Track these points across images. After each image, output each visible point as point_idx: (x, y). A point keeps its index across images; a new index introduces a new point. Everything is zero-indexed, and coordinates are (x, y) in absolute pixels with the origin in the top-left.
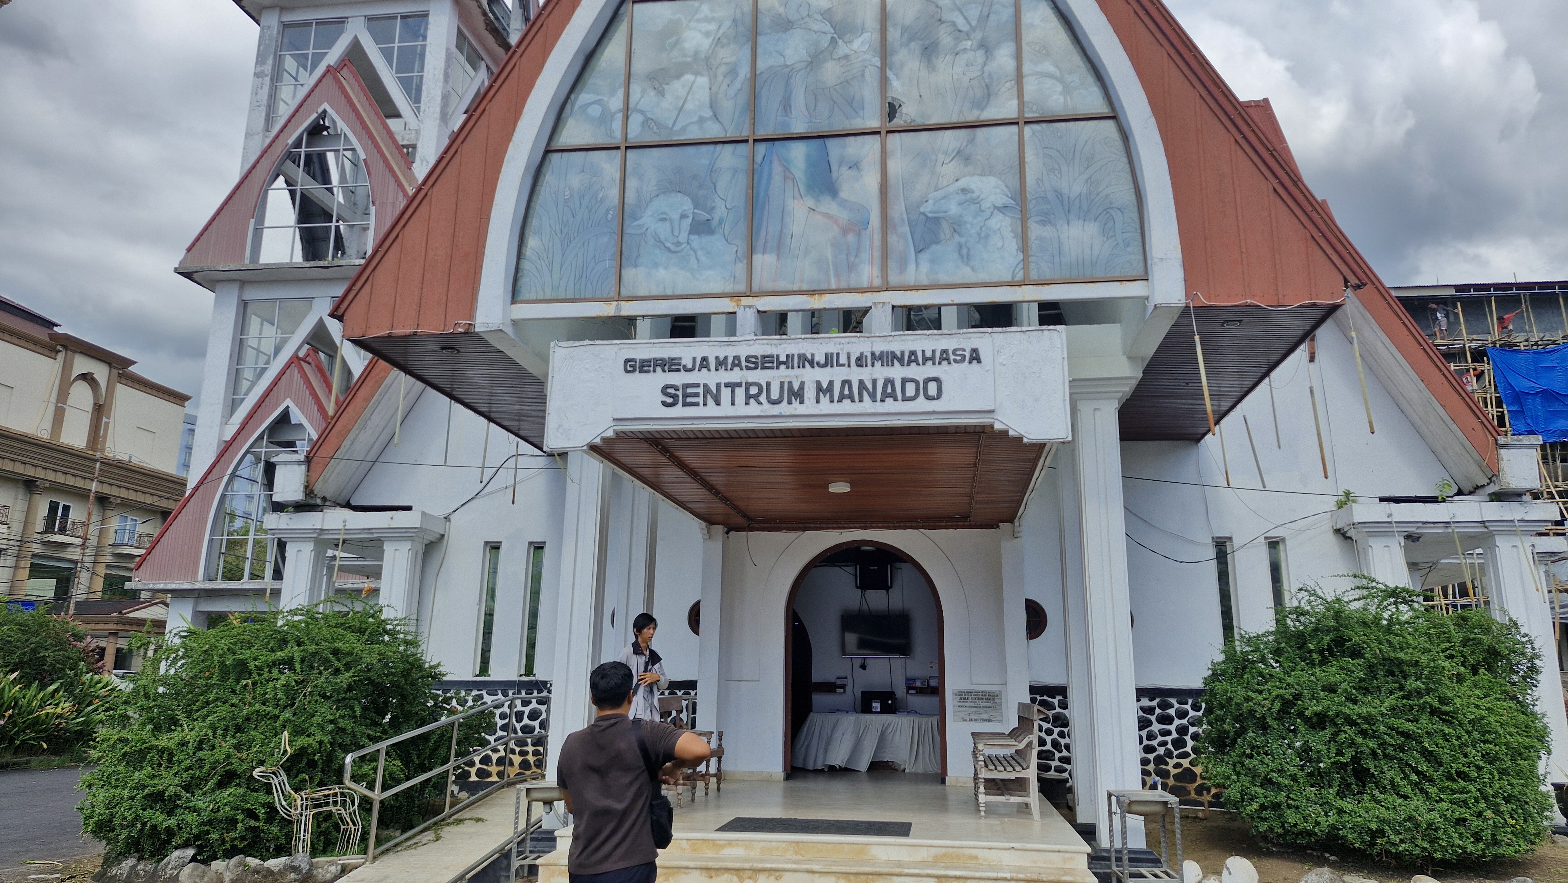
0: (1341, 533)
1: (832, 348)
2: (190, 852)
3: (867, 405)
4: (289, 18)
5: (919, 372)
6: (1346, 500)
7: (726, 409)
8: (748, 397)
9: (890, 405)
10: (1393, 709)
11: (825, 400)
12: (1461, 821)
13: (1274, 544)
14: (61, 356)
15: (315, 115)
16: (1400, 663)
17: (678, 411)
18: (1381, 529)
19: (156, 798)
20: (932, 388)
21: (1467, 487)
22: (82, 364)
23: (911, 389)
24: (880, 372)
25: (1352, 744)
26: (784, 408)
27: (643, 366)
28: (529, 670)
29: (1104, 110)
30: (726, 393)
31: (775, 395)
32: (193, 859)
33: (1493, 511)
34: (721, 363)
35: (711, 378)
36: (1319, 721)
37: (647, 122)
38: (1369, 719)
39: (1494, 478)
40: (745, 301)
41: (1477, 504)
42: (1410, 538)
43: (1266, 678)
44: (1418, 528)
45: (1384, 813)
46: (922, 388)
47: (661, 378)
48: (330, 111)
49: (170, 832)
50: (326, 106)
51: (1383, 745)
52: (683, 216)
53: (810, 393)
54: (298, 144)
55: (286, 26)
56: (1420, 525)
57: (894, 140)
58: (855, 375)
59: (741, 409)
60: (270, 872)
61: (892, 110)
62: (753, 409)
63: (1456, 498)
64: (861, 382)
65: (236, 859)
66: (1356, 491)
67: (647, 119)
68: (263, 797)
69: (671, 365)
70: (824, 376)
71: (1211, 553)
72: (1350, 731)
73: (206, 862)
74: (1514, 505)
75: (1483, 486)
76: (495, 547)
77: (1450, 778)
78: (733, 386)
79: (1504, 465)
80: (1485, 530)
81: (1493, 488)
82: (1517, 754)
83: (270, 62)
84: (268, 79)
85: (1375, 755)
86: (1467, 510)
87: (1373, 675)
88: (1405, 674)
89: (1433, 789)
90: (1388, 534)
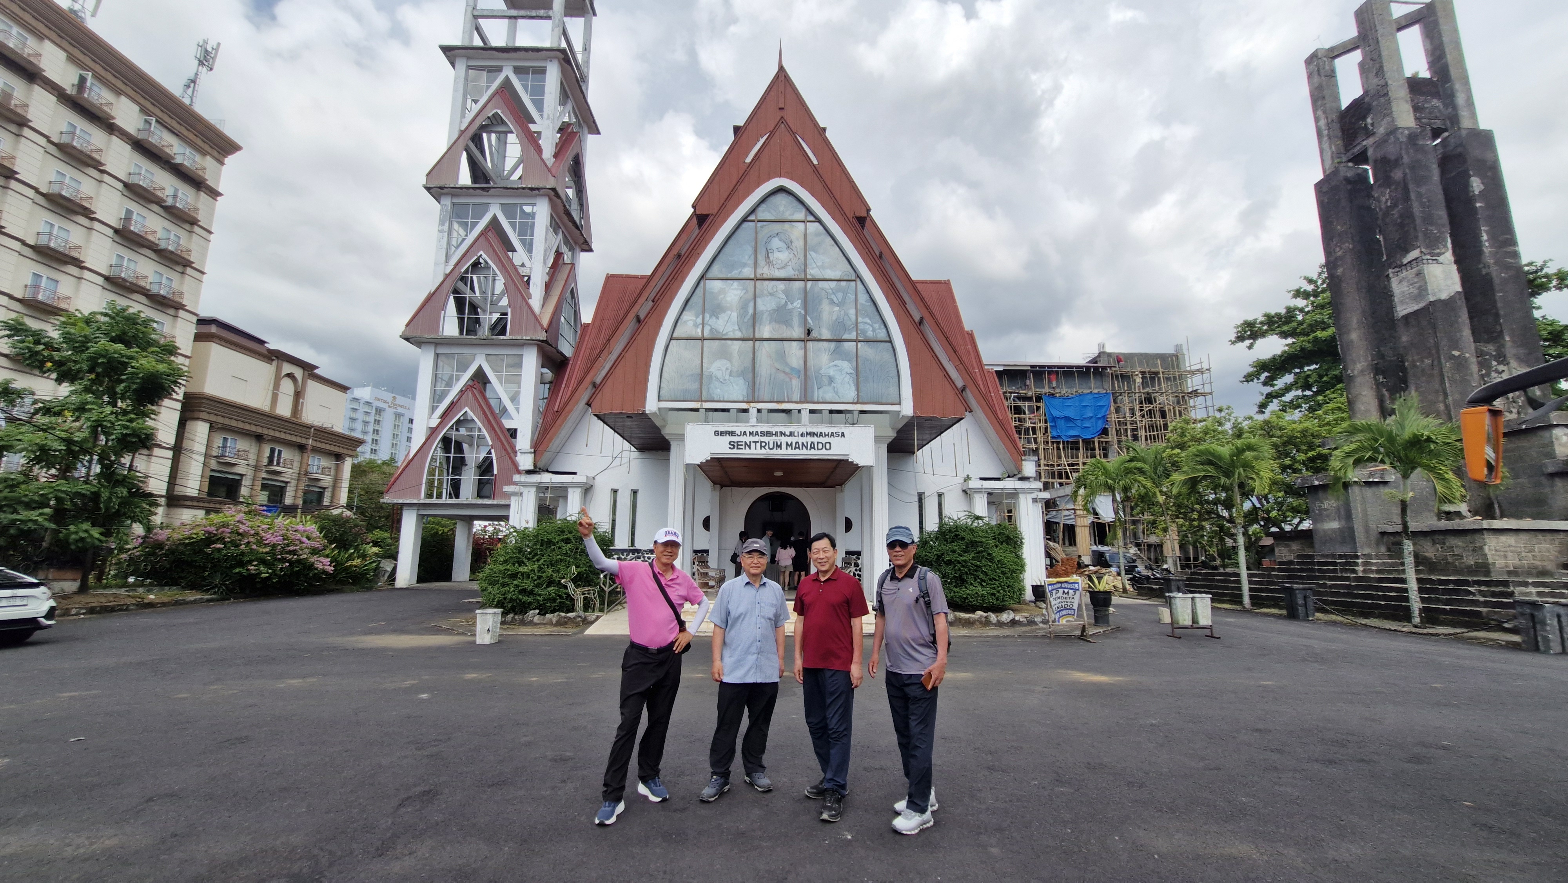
0: (964, 491)
1: (792, 430)
2: (537, 611)
3: (805, 451)
4: (456, 200)
5: (823, 440)
6: (968, 478)
7: (753, 451)
8: (761, 447)
9: (813, 452)
10: (973, 557)
11: (789, 448)
12: (993, 594)
13: (940, 495)
14: (275, 363)
15: (476, 257)
16: (976, 542)
17: (735, 451)
18: (979, 491)
19: (523, 591)
20: (828, 446)
21: (1011, 475)
22: (287, 368)
23: (820, 446)
24: (809, 439)
25: (960, 570)
26: (774, 451)
27: (722, 434)
28: (633, 544)
29: (888, 339)
30: (753, 445)
31: (771, 446)
32: (539, 614)
33: (1019, 485)
34: (751, 434)
35: (748, 439)
36: (949, 562)
37: (711, 330)
38: (965, 561)
39: (1020, 472)
40: (752, 405)
41: (1014, 482)
42: (989, 494)
43: (932, 547)
44: (993, 491)
45: (968, 592)
46: (824, 446)
47: (729, 438)
48: (484, 256)
49: (530, 603)
50: (481, 252)
51: (969, 570)
52: (727, 369)
53: (784, 446)
54: (467, 272)
55: (454, 204)
56: (994, 489)
57: (810, 344)
58: (801, 440)
59: (759, 451)
60: (570, 618)
61: (809, 332)
62: (763, 451)
63: (1007, 479)
64: (803, 443)
65: (556, 614)
66: (971, 475)
67: (712, 328)
68: (565, 591)
69: (732, 433)
70: (789, 440)
71: (917, 499)
72: (959, 566)
73: (544, 615)
74: (1026, 482)
75: (1016, 475)
76: (615, 491)
77: (990, 580)
78: (755, 442)
79: (1023, 467)
80: (1016, 492)
81: (1019, 476)
82: (1013, 571)
83: (447, 224)
84: (446, 234)
85: (966, 573)
86: (1010, 484)
87: (967, 547)
88: (978, 546)
89: (984, 584)
90: (981, 492)
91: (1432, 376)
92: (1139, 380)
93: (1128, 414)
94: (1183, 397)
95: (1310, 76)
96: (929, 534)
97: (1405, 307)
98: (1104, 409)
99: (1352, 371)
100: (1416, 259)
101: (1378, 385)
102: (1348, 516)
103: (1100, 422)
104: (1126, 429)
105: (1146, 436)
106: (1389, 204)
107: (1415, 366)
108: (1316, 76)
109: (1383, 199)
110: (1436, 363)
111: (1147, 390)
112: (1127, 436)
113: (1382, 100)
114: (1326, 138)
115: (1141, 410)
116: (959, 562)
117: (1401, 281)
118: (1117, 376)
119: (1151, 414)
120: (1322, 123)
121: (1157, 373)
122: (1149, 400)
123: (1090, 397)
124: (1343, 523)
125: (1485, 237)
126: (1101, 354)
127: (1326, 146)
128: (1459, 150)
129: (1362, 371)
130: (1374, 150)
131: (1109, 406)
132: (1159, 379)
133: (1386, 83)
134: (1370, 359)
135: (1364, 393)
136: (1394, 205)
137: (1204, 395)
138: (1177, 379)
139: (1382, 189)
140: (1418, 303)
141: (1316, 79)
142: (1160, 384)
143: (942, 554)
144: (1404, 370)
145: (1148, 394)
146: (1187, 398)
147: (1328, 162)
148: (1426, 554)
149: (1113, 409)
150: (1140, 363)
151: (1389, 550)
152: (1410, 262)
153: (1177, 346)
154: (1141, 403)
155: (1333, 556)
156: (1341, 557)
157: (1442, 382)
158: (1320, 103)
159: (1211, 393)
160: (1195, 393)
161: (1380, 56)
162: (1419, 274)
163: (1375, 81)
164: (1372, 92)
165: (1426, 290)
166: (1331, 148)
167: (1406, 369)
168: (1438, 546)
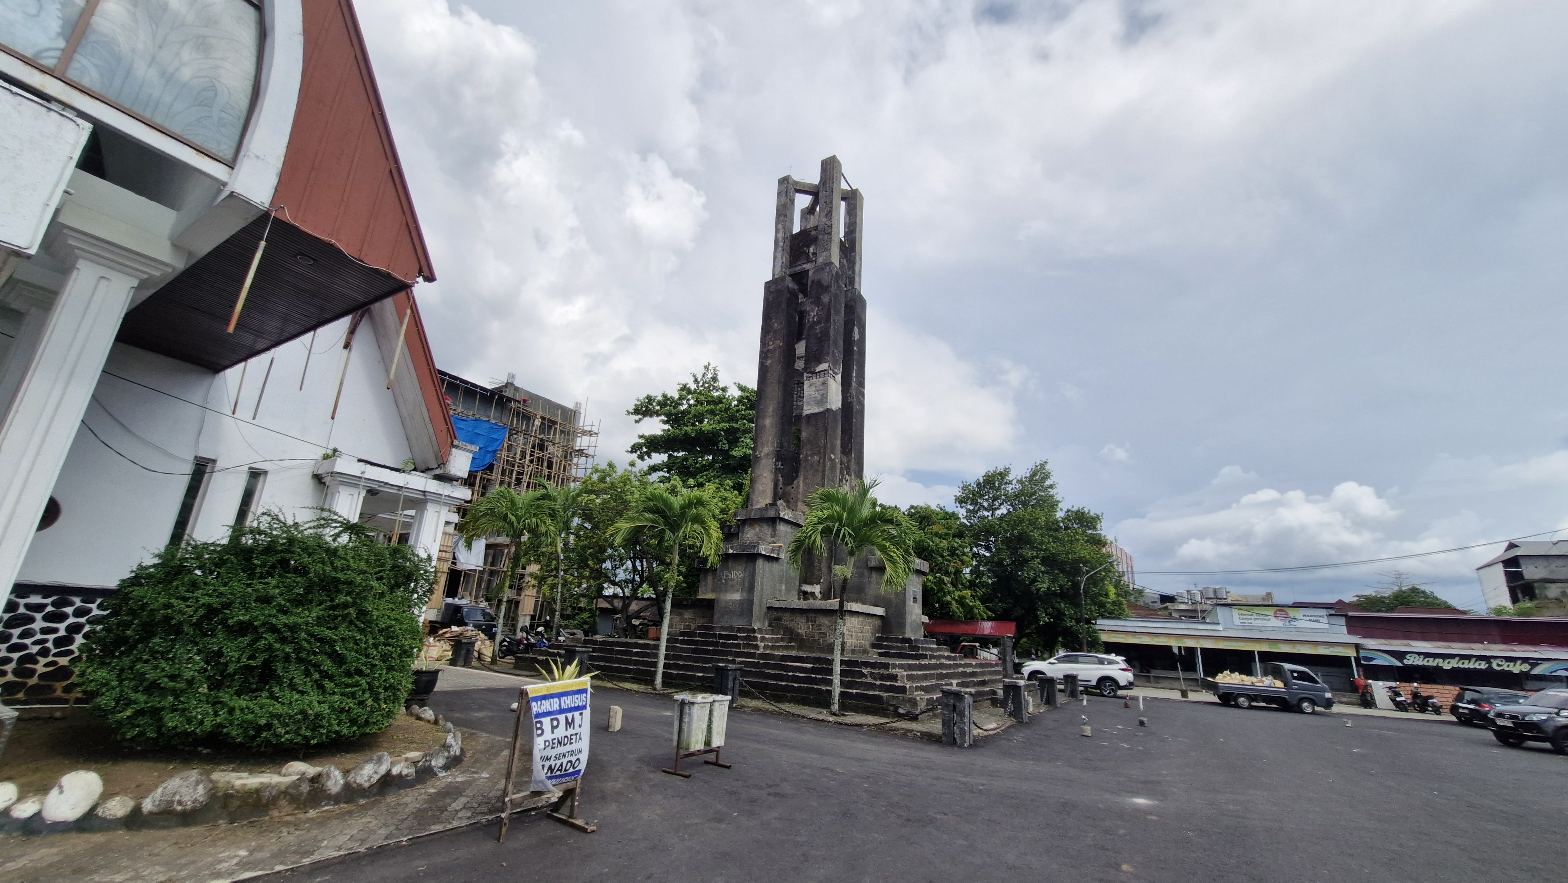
0: (318, 479)
6: (332, 456)
10: (318, 618)
12: (344, 710)
13: (255, 475)
16: (337, 581)
18: (351, 481)
21: (421, 467)
33: (433, 486)
36: (242, 628)
39: (442, 466)
41: (425, 479)
42: (371, 492)
44: (380, 486)
56: (382, 484)
63: (413, 472)
66: (343, 449)
71: (188, 471)
74: (447, 485)
75: (432, 469)
79: (451, 458)
80: (423, 497)
81: (438, 472)
85: (287, 658)
86: (418, 482)
87: (308, 590)
88: (338, 591)
89: (329, 685)
90: (356, 486)
91: (817, 470)
92: (538, 423)
93: (518, 456)
94: (571, 453)
95: (779, 193)
96: (200, 550)
97: (809, 408)
98: (497, 443)
99: (760, 452)
100: (824, 371)
101: (777, 470)
102: (751, 589)
103: (489, 455)
104: (512, 471)
105: (529, 483)
106: (815, 319)
107: (807, 460)
108: (784, 196)
109: (812, 314)
110: (822, 460)
111: (541, 436)
112: (511, 478)
113: (826, 237)
114: (780, 249)
115: (531, 455)
116: (274, 629)
117: (811, 385)
118: (518, 414)
119: (538, 461)
120: (781, 235)
121: (555, 423)
122: (542, 448)
123: (487, 425)
124: (745, 594)
125: (854, 375)
126: (508, 385)
127: (779, 255)
128: (852, 303)
129: (768, 455)
130: (814, 273)
131: (503, 441)
132: (556, 429)
133: (832, 225)
134: (775, 445)
135: (765, 475)
136: (819, 322)
137: (587, 456)
138: (569, 433)
139: (813, 306)
140: (819, 407)
141: (783, 198)
142: (555, 434)
143: (227, 606)
144: (797, 460)
145: (542, 440)
146: (573, 455)
147: (778, 269)
148: (800, 631)
149: (506, 445)
150: (544, 409)
151: (770, 625)
152: (819, 372)
153: (577, 403)
154: (533, 447)
155: (731, 628)
156: (739, 630)
157: (823, 478)
158: (782, 218)
159: (593, 456)
160: (581, 452)
161: (831, 202)
162: (824, 383)
163: (824, 220)
164: (820, 228)
165: (826, 398)
166: (782, 258)
167: (800, 460)
168: (810, 623)
